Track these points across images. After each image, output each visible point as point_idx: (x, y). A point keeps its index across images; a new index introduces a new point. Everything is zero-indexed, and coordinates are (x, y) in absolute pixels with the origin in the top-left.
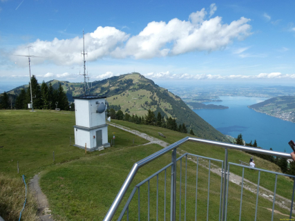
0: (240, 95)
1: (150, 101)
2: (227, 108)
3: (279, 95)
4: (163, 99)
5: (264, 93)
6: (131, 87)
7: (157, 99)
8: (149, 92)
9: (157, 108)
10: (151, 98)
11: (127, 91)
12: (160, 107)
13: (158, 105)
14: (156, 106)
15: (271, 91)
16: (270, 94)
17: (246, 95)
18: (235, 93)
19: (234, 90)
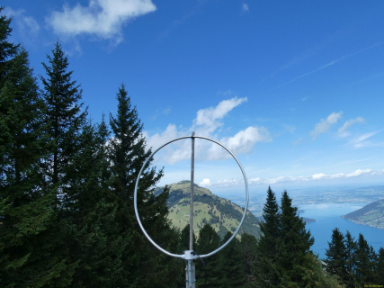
0: (327, 202)
1: (208, 218)
2: (314, 220)
3: (381, 198)
4: (227, 213)
5: (358, 197)
6: (182, 201)
7: (218, 214)
8: (206, 205)
9: (220, 228)
10: (210, 213)
11: (176, 206)
12: (224, 225)
13: (221, 223)
14: (218, 224)
15: (367, 194)
16: (368, 197)
17: (335, 200)
18: (319, 200)
19: (318, 196)
